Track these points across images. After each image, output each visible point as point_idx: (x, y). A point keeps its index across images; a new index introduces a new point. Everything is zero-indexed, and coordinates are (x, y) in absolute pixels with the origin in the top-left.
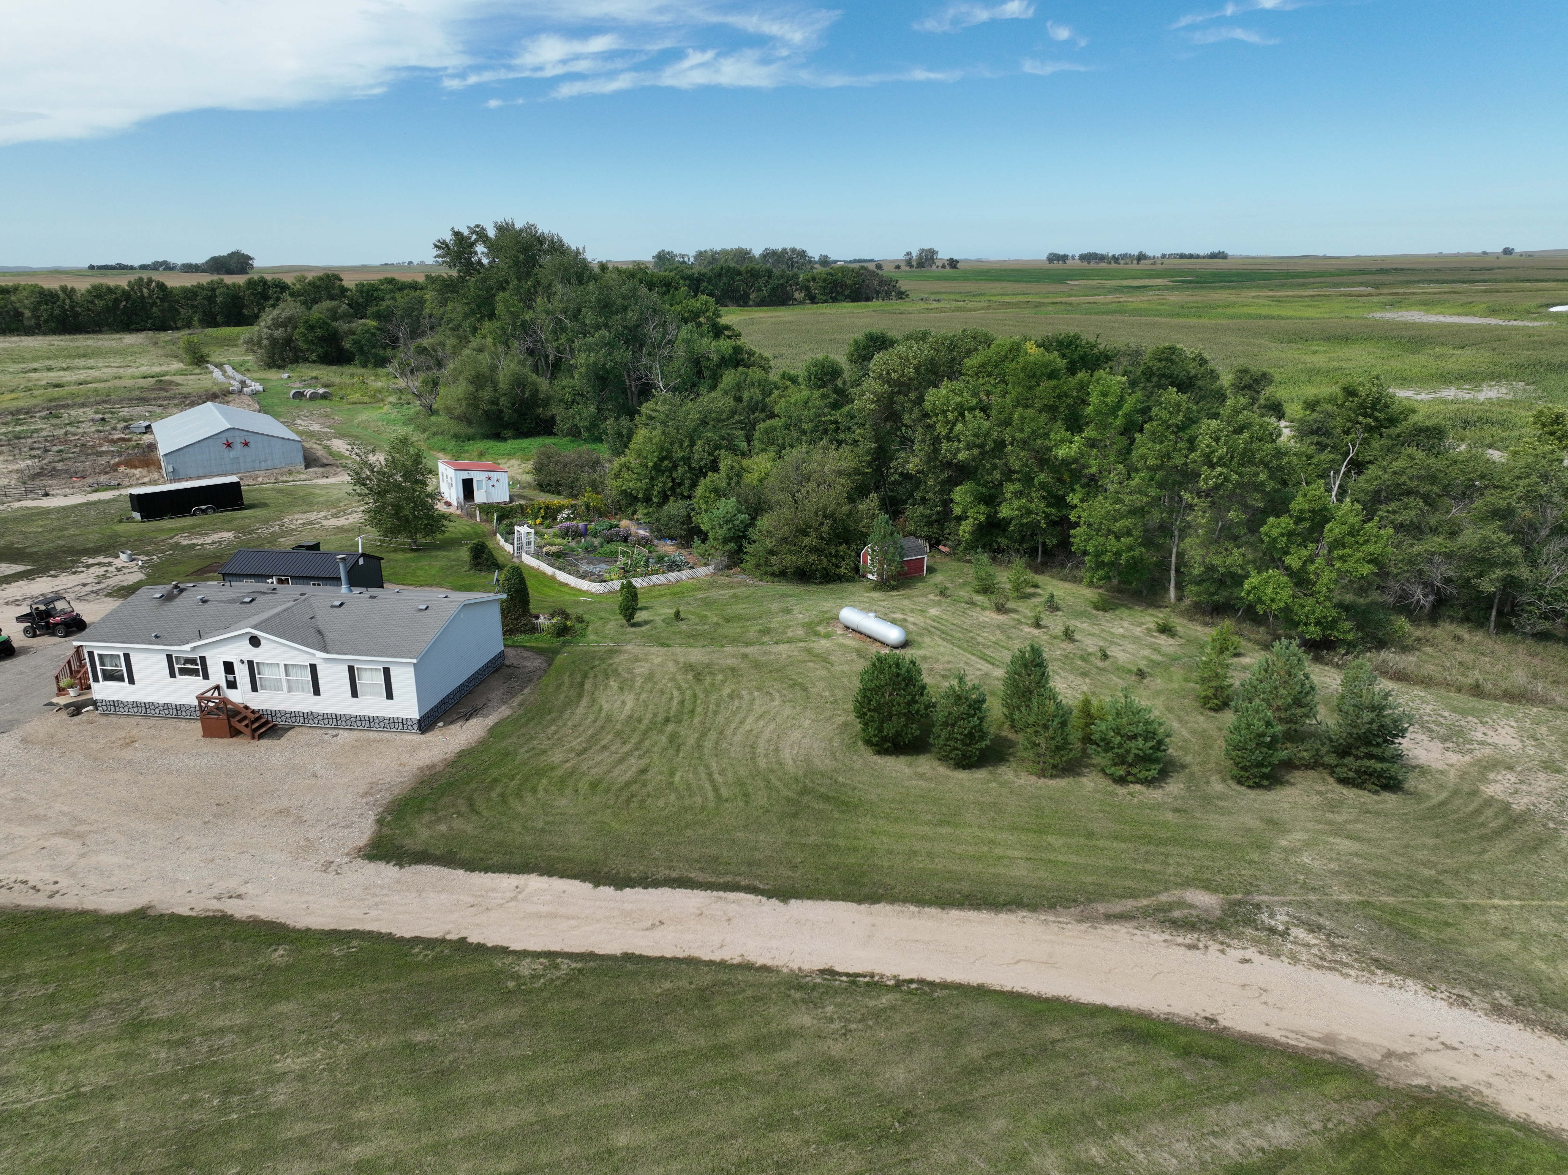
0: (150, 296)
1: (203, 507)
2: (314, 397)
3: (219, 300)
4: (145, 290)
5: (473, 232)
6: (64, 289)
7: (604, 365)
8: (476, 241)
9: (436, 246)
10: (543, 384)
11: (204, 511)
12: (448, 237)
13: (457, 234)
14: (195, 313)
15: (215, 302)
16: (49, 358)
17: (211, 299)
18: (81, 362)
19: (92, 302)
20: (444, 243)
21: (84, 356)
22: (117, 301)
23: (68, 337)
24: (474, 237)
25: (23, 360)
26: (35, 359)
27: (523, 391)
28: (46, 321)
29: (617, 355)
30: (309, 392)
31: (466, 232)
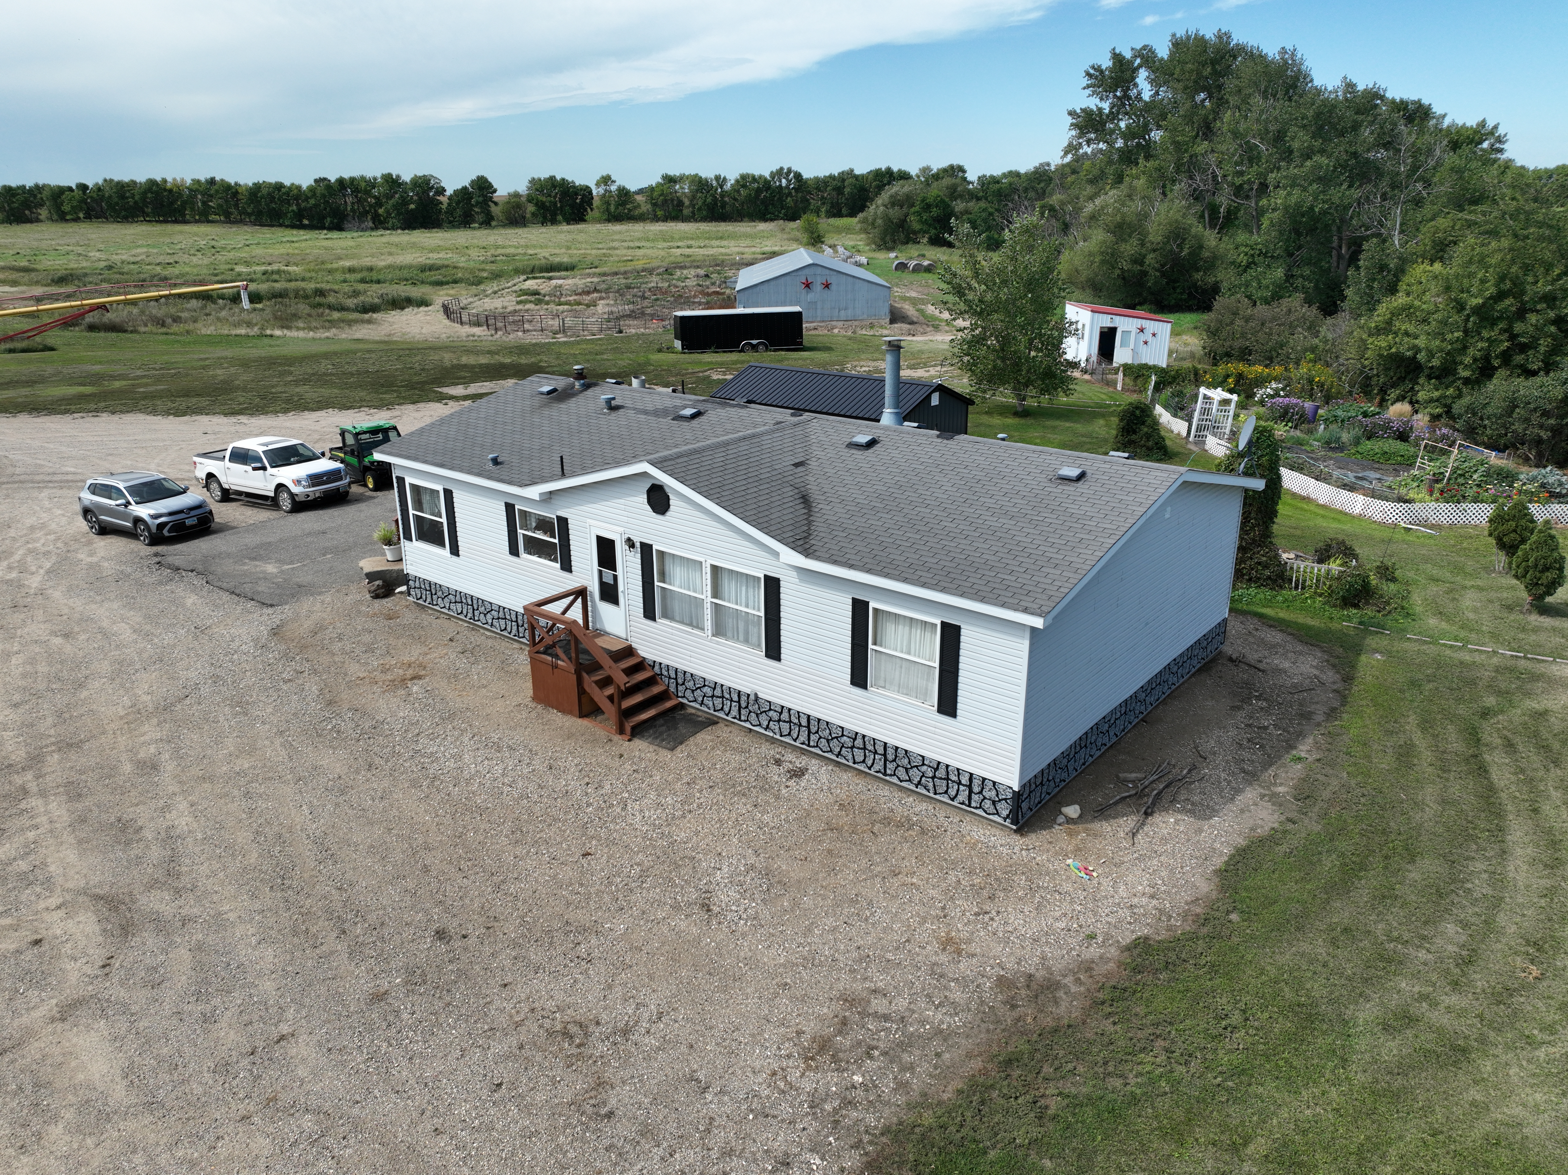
0: (787, 187)
1: (754, 342)
2: (917, 269)
3: (847, 190)
4: (784, 181)
5: (1138, 54)
9: (1088, 74)
10: (1211, 238)
11: (754, 348)
12: (1106, 63)
13: (1117, 58)
14: (824, 204)
15: (843, 194)
17: (839, 190)
19: (738, 191)
20: (1098, 69)
22: (758, 191)
24: (1138, 61)
27: (1181, 247)
28: (700, 209)
29: (1336, 194)
30: (912, 264)
31: (1128, 55)
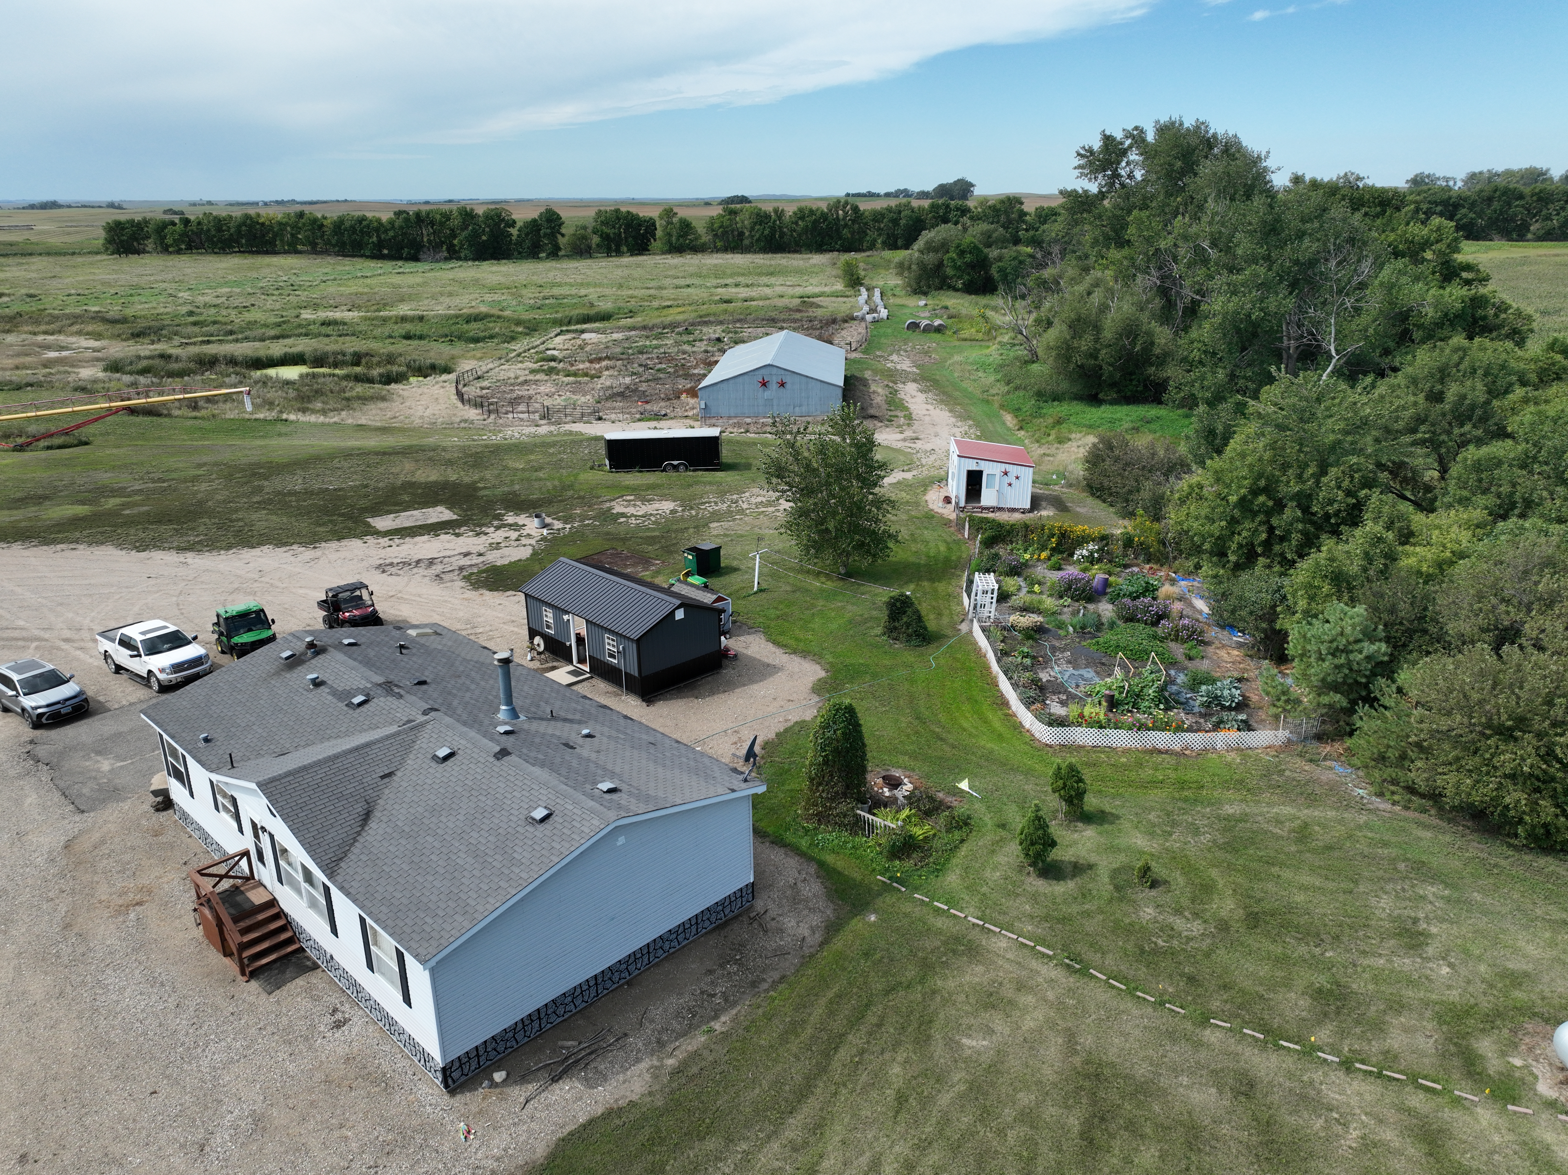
0: (844, 218)
1: (675, 463)
2: (928, 329)
3: (903, 222)
4: (841, 212)
5: (1128, 135)
6: (776, 211)
7: (1249, 316)
8: (1130, 147)
9: (1079, 154)
11: (675, 468)
13: (1108, 140)
16: (743, 275)
17: (895, 222)
18: (765, 280)
20: (1091, 151)
21: (772, 274)
23: (770, 255)
25: (724, 275)
26: (732, 275)
30: (924, 323)
31: (1119, 135)
